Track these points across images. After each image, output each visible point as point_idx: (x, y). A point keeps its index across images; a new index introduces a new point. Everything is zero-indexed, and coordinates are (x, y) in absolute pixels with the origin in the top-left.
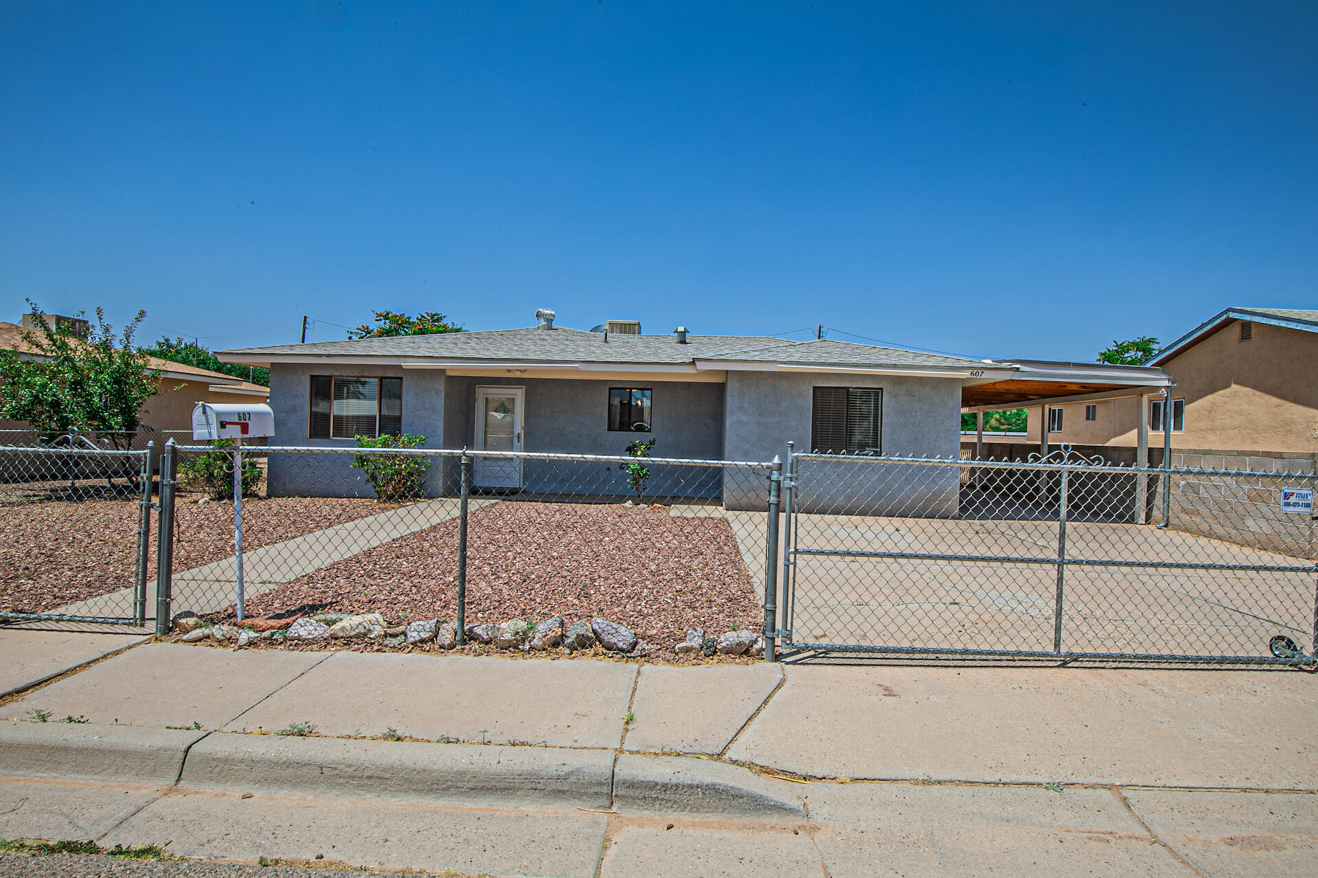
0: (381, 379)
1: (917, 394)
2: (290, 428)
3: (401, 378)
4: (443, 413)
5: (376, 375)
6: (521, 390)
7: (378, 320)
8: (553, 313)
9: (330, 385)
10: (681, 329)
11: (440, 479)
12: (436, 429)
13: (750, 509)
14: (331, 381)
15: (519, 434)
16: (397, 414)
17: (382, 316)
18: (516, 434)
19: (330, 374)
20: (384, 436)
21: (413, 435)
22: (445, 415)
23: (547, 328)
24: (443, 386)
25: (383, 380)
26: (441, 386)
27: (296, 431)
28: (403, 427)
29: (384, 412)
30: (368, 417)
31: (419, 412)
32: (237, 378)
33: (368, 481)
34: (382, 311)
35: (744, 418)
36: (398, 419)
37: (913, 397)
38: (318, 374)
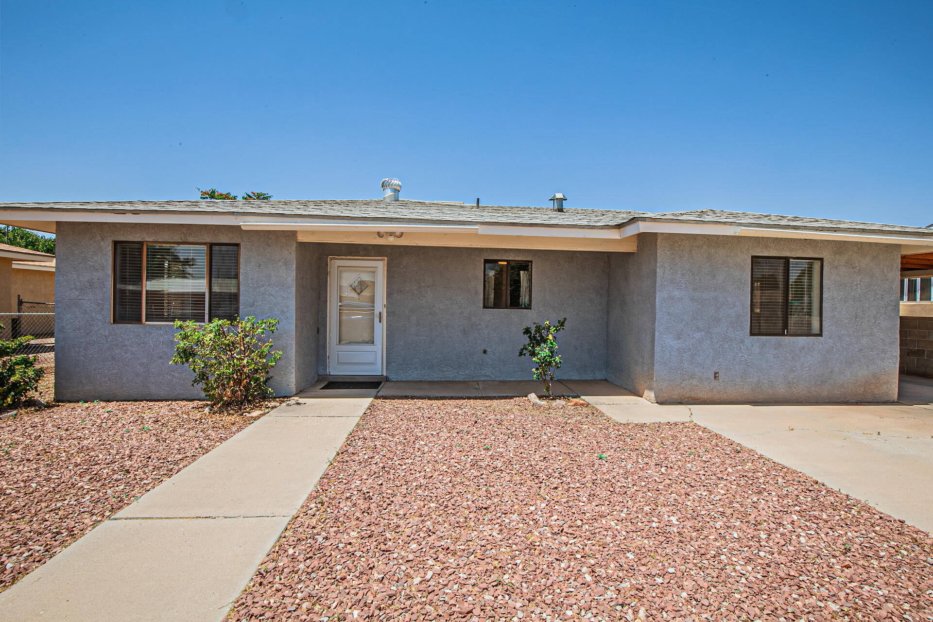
0: (211, 246)
1: (857, 265)
2: (86, 310)
3: (237, 245)
4: (294, 289)
5: (205, 241)
6: (381, 262)
7: (204, 198)
8: (400, 184)
9: (141, 255)
10: (559, 196)
11: (292, 373)
12: (285, 310)
13: (684, 402)
14: (141, 249)
15: (380, 313)
16: (233, 290)
17: (208, 194)
18: (377, 312)
19: (140, 240)
20: (217, 322)
21: (256, 317)
22: (297, 291)
23: (394, 199)
24: (294, 256)
25: (215, 248)
26: (291, 255)
27: (94, 314)
28: (241, 307)
29: (216, 289)
30: (194, 295)
31: (263, 289)
32: (46, 254)
33: (195, 381)
34: (208, 189)
35: (677, 293)
36: (235, 298)
37: (853, 268)
38: (124, 239)
